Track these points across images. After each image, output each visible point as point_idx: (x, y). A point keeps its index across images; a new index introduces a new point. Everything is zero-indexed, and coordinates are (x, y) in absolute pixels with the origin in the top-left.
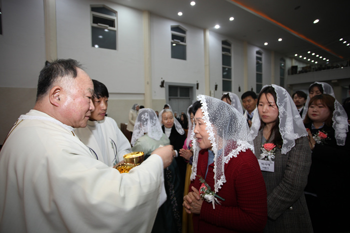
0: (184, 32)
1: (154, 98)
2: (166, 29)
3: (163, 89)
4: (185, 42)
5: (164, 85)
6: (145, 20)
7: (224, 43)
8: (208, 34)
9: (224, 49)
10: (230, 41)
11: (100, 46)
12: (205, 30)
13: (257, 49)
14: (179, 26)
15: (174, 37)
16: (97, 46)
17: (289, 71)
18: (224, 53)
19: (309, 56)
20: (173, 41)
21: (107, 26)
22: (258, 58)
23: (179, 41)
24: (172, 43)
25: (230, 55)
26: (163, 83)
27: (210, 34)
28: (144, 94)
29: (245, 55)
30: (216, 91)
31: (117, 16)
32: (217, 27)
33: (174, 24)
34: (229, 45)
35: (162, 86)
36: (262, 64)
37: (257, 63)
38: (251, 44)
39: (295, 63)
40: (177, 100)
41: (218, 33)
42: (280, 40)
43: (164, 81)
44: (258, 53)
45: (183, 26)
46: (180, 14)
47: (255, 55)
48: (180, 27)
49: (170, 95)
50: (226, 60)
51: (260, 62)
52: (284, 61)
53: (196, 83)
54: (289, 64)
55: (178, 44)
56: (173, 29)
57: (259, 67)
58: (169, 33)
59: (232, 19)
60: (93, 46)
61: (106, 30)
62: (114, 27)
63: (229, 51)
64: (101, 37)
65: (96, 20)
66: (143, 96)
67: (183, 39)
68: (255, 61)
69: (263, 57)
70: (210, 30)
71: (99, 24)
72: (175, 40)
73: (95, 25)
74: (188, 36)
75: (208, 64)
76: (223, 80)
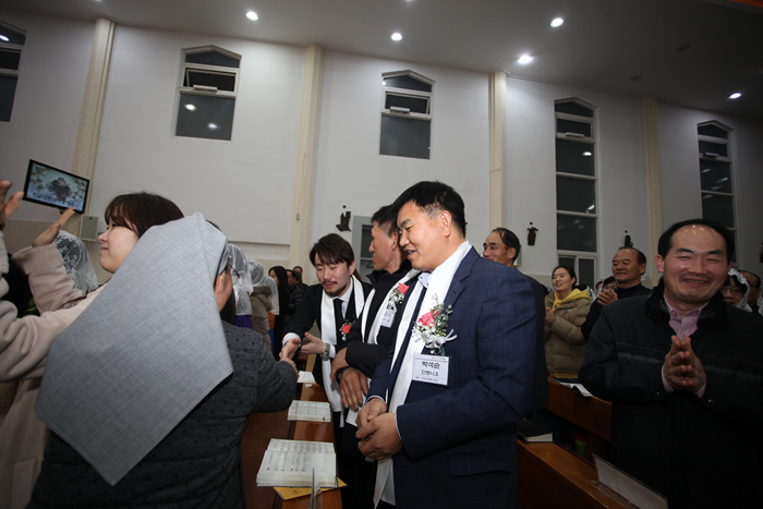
0: (427, 88)
4: (428, 112)
5: (351, 226)
6: (307, 66)
7: (559, 107)
8: (502, 84)
9: (561, 125)
10: (587, 100)
12: (491, 75)
13: (704, 119)
14: (409, 71)
15: (391, 101)
18: (562, 135)
20: (388, 111)
21: (215, 88)
23: (408, 110)
24: (385, 117)
25: (587, 139)
26: (345, 218)
27: (508, 85)
28: (288, 246)
31: (240, 66)
32: (525, 59)
33: (395, 69)
34: (586, 112)
35: (343, 225)
36: (728, 164)
41: (535, 79)
43: (348, 213)
44: (706, 129)
45: (420, 72)
46: (397, 37)
47: (694, 137)
48: (412, 74)
50: (572, 157)
51: (721, 159)
56: (391, 80)
59: (557, 22)
62: (233, 90)
63: (583, 128)
65: (192, 78)
66: (284, 251)
68: (694, 155)
70: (504, 75)
71: (195, 86)
72: (392, 108)
73: (188, 89)
74: (437, 99)
75: (499, 165)
76: (558, 215)
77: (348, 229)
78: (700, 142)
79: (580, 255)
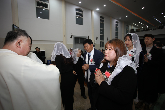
0: (82, 11)
1: (68, 43)
2: (73, 10)
3: (72, 39)
4: (82, 17)
5: (73, 37)
6: (63, 5)
7: (101, 17)
8: (93, 12)
9: (101, 20)
10: (104, 16)
11: (41, 18)
12: (92, 11)
13: (116, 21)
14: (80, 8)
15: (77, 14)
16: (39, 17)
17: (130, 31)
18: (101, 22)
19: (140, 24)
20: (76, 16)
21: (44, 7)
22: (116, 25)
24: (76, 17)
25: (103, 23)
26: (72, 36)
28: (63, 41)
29: (110, 23)
30: (97, 40)
31: (49, 2)
32: (98, 9)
33: (77, 7)
34: (103, 18)
35: (71, 37)
36: (118, 27)
37: (116, 27)
38: (113, 18)
39: (133, 28)
40: (79, 44)
41: (98, 12)
42: (127, 16)
43: (72, 35)
44: (116, 22)
46: (80, 2)
47: (115, 23)
49: (75, 42)
50: (102, 25)
51: (117, 27)
52: (128, 26)
53: (87, 36)
54: (131, 28)
55: (79, 17)
56: (77, 10)
57: (117, 29)
58: (75, 12)
59: (105, 6)
60: (37, 17)
61: (44, 9)
62: (48, 8)
63: (103, 21)
64: (41, 13)
66: (62, 42)
67: (81, 15)
68: (115, 26)
69: (119, 24)
70: (94, 11)
71: (40, 6)
72: (78, 15)
73: (38, 7)
74: (84, 14)
75: (93, 27)
76: (100, 35)
77: (72, 38)
78: (116, 24)
79: (102, 41)
